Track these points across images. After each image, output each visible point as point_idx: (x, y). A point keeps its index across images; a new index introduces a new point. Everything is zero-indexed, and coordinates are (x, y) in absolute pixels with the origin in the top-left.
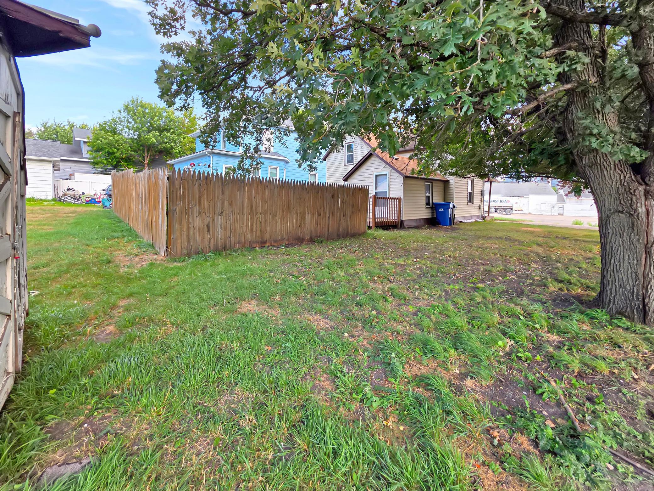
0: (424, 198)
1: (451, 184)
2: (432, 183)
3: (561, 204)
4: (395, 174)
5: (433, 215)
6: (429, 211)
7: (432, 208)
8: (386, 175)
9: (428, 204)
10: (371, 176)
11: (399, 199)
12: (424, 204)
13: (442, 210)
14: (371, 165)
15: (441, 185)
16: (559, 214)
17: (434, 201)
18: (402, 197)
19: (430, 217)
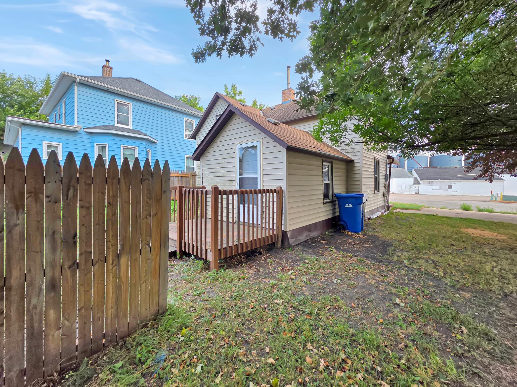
0: (322, 187)
1: (356, 165)
2: (332, 163)
3: (417, 185)
4: (270, 143)
5: (334, 213)
6: (329, 207)
7: (332, 202)
8: (256, 147)
9: (326, 196)
10: (233, 151)
11: (279, 192)
12: (322, 196)
13: (351, 206)
14: (232, 132)
15: (343, 166)
16: (416, 193)
17: (335, 191)
18: (284, 188)
19: (330, 216)
